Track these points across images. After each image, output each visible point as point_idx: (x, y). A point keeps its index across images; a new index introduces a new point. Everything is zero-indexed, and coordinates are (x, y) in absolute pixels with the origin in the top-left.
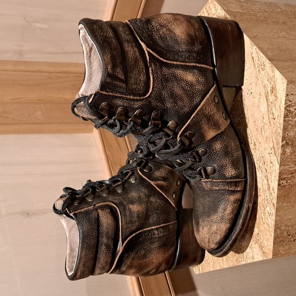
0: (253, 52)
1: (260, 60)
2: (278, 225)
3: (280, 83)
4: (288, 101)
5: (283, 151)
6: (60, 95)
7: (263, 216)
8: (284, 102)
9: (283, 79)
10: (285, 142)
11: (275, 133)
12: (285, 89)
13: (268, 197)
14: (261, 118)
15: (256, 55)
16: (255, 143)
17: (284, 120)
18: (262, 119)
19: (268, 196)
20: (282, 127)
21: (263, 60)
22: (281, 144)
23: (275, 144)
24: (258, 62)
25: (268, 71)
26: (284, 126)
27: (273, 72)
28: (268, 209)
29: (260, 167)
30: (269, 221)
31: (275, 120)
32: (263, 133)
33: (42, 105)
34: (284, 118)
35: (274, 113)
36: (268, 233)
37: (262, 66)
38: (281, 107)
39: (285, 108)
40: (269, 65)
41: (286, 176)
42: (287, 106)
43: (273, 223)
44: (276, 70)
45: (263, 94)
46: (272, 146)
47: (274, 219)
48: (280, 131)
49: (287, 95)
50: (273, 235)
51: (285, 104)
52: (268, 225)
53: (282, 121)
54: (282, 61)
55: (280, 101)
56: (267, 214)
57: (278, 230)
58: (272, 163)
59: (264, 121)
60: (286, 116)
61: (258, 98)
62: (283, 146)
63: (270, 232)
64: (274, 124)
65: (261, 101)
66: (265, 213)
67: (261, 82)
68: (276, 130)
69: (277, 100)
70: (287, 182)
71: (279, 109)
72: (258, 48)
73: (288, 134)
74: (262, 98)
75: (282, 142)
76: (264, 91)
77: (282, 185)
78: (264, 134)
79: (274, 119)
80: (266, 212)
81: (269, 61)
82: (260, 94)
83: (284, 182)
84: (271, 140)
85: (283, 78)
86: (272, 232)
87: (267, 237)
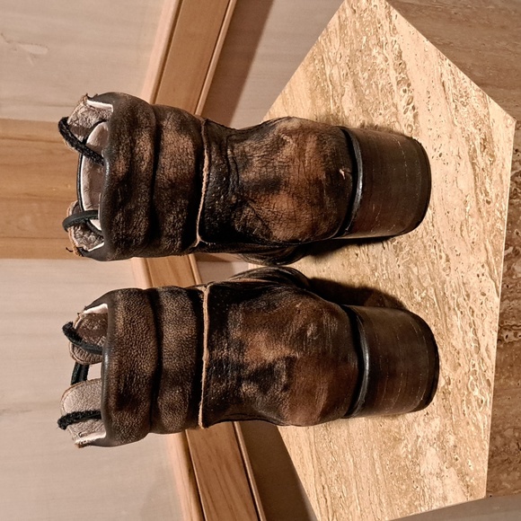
0: (444, 72)
1: (458, 87)
2: (497, 426)
3: (500, 127)
4: (517, 164)
5: (509, 268)
6: (69, 186)
7: (465, 408)
8: (509, 166)
9: (506, 119)
10: (511, 249)
11: (491, 232)
12: (512, 139)
13: (477, 367)
14: (461, 203)
15: (450, 77)
16: (447, 256)
17: (511, 204)
18: (463, 206)
19: (477, 365)
20: (506, 218)
21: (465, 85)
22: (503, 254)
23: (490, 254)
24: (454, 91)
25: (475, 105)
26: (509, 215)
27: (486, 106)
28: (476, 392)
29: (458, 305)
30: (479, 417)
31: (491, 204)
32: (464, 233)
33: (35, 205)
34: (510, 198)
35: (488, 190)
36: (477, 444)
37: (462, 97)
38: (504, 177)
39: (512, 179)
40: (477, 93)
41: (514, 323)
42: (516, 175)
43: (488, 421)
44: (492, 101)
45: (465, 155)
46: (483, 259)
47: (490, 413)
48: (503, 227)
49: (517, 151)
50: (487, 447)
51: (513, 169)
52: (477, 427)
53: (505, 206)
55: (501, 165)
56: (474, 404)
57: (498, 438)
58: (484, 294)
59: (468, 209)
60: (513, 195)
61: (454, 163)
62: (507, 258)
63: (481, 441)
64: (488, 212)
65: (461, 168)
66: (469, 402)
67: (460, 131)
68: (493, 225)
69: (495, 163)
70: (515, 335)
71: (499, 182)
72: (454, 63)
73: (517, 233)
74: (462, 163)
75: (506, 249)
76: (467, 149)
77: (507, 341)
78: (466, 237)
79: (489, 203)
80: (473, 400)
81: (476, 87)
82: (458, 155)
83: (511, 334)
84: (482, 248)
85: (508, 116)
86: (485, 442)
87: (475, 453)
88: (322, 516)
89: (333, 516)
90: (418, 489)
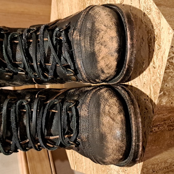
1: (147, 3)
2: (145, 165)
3: (165, 33)
4: (171, 53)
5: (160, 101)
8: (167, 54)
10: (162, 92)
11: (154, 82)
12: (171, 41)
16: (132, 84)
17: (165, 72)
20: (162, 78)
21: (150, 3)
22: (158, 95)
23: (152, 92)
24: (144, 5)
25: (154, 16)
26: (164, 77)
27: (159, 19)
31: (156, 69)
34: (166, 69)
35: (155, 62)
37: (148, 9)
38: (164, 58)
39: (168, 61)
40: (156, 10)
41: (159, 124)
42: (170, 59)
44: (163, 17)
45: (145, 39)
48: (160, 82)
49: (172, 47)
51: (169, 56)
53: (162, 73)
54: (169, 7)
55: (163, 52)
58: (146, 109)
62: (160, 97)
63: (137, 169)
64: (153, 72)
65: (143, 45)
67: (145, 27)
68: (155, 80)
69: (161, 50)
70: (158, 129)
71: (161, 60)
73: (166, 85)
74: (144, 43)
75: (160, 93)
76: (147, 37)
77: (154, 131)
79: (155, 68)
81: (156, 6)
82: (142, 38)
83: (156, 129)
84: (149, 88)
85: (170, 28)
86: (139, 171)
87: (134, 172)
88: (71, 161)
89: (75, 164)
90: (109, 173)
